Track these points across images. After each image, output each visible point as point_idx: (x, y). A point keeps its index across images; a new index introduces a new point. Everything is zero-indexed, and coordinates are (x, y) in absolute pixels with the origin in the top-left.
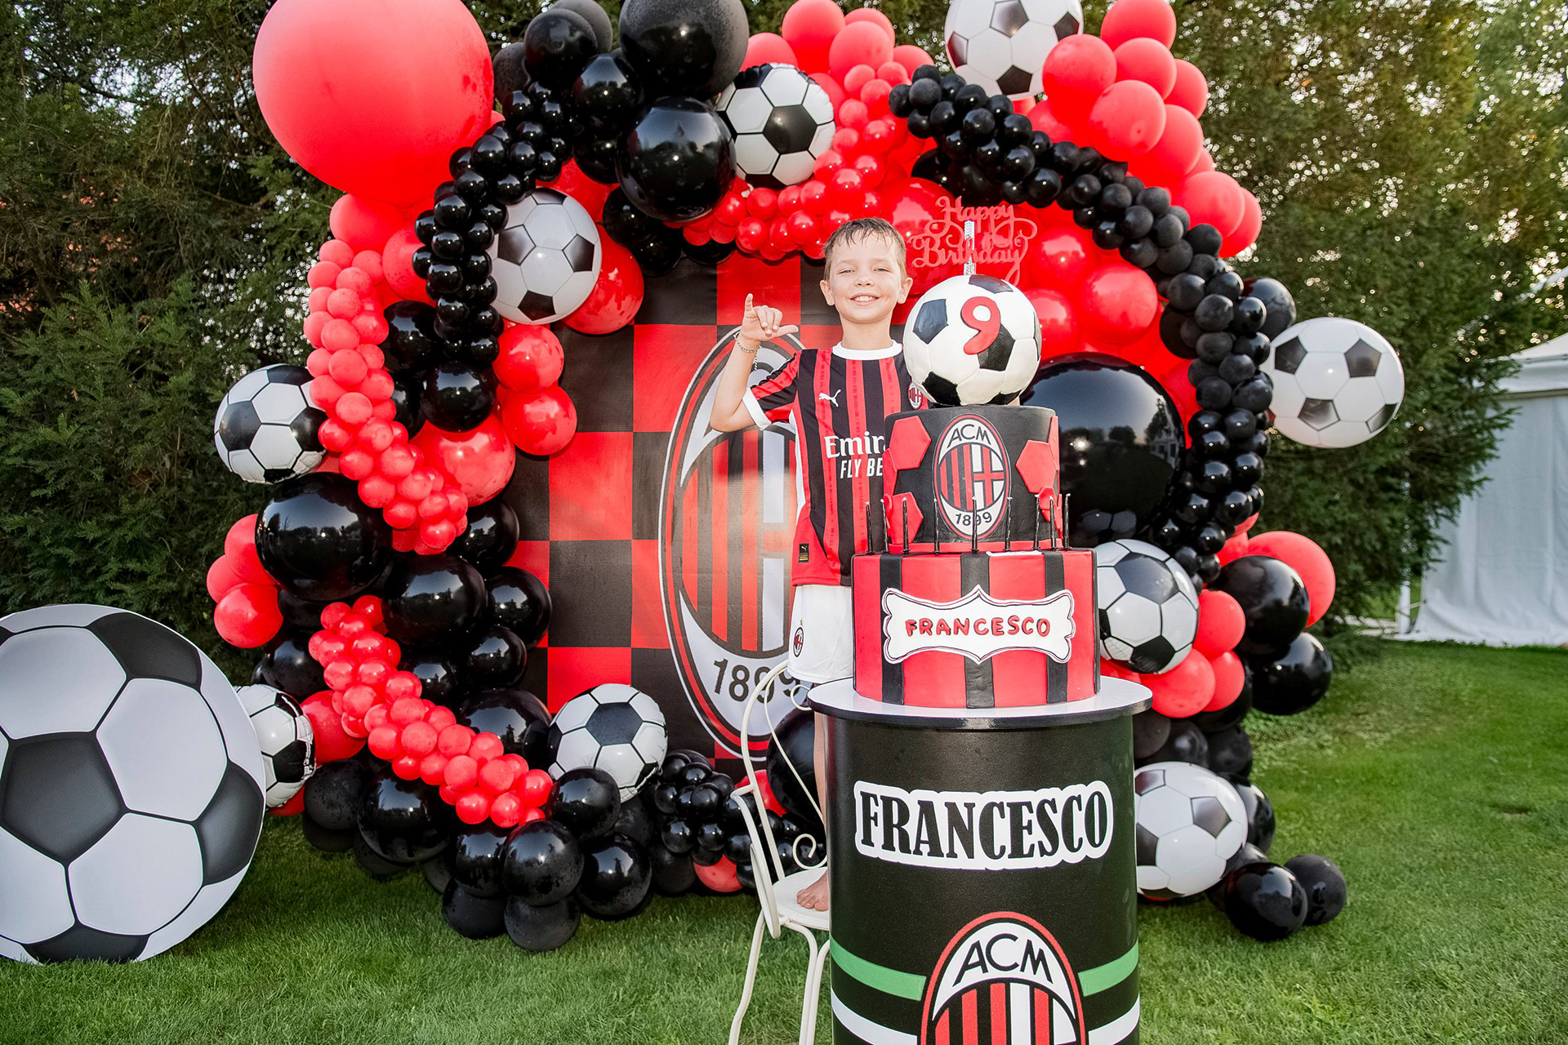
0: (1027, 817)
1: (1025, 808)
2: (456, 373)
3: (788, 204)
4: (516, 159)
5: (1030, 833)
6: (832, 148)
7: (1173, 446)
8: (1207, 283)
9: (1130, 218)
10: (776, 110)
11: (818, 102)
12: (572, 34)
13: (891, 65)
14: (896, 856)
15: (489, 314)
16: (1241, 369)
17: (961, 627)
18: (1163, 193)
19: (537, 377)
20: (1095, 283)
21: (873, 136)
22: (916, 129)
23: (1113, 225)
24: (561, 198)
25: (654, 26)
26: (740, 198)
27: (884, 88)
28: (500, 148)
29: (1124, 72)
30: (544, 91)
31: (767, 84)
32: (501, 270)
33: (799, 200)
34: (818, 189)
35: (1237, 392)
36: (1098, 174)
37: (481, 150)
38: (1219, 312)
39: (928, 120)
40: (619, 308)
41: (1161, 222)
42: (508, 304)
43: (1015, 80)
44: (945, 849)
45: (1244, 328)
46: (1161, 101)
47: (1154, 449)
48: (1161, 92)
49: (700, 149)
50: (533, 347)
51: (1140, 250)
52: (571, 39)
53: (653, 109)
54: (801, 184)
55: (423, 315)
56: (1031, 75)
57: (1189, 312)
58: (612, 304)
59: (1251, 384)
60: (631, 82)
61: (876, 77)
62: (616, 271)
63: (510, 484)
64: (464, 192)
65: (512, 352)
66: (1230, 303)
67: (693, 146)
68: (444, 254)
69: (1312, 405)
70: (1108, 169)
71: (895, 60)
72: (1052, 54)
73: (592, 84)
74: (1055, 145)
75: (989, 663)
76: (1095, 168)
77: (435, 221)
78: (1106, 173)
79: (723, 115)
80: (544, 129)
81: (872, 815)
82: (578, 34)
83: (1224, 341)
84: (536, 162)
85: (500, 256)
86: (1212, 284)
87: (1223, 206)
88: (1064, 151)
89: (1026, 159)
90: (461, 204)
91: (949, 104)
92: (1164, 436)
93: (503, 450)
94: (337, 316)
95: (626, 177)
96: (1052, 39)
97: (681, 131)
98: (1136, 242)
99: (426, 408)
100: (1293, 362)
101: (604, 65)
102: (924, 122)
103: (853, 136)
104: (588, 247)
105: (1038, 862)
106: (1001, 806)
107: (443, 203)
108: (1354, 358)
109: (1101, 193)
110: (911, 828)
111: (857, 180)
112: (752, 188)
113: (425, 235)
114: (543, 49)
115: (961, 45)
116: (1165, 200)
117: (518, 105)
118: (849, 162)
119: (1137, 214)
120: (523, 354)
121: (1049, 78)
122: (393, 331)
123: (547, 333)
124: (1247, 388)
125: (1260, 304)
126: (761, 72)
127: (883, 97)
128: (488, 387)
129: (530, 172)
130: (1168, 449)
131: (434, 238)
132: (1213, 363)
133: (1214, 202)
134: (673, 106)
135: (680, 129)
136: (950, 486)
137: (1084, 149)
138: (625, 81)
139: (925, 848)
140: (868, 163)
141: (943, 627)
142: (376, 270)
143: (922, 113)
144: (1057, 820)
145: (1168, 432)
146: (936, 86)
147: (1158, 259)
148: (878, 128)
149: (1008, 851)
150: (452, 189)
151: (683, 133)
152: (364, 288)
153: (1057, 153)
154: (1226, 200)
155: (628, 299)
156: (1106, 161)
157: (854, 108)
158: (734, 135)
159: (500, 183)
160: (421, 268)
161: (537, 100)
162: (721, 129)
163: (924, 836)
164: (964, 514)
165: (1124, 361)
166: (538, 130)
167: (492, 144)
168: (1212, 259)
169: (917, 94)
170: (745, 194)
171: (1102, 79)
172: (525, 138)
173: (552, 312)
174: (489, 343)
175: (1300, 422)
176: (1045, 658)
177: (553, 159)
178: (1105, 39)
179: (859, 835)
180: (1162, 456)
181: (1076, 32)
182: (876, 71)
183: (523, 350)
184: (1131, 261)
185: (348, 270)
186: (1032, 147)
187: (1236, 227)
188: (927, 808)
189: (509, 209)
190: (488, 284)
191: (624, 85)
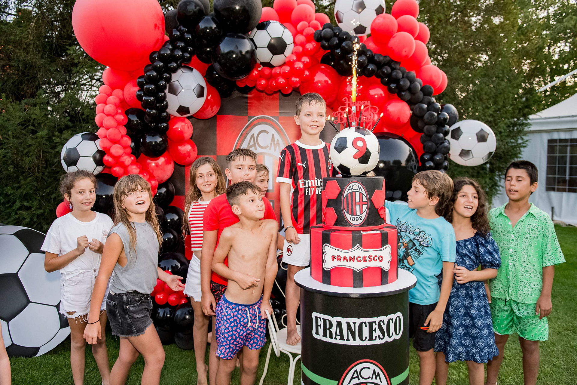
0: (374, 326)
1: (374, 324)
2: (153, 136)
3: (276, 73)
4: (175, 56)
5: (375, 332)
6: (292, 53)
7: (415, 166)
8: (428, 107)
9: (401, 83)
10: (272, 38)
11: (288, 36)
12: (195, 8)
13: (314, 22)
14: (328, 340)
15: (165, 114)
16: (439, 139)
17: (352, 259)
18: (413, 73)
19: (184, 137)
20: (388, 106)
21: (308, 49)
22: (324, 47)
23: (395, 85)
24: (191, 70)
25: (227, 7)
26: (257, 70)
27: (312, 31)
28: (169, 52)
29: (401, 28)
30: (185, 29)
31: (269, 28)
32: (170, 97)
33: (280, 72)
34: (287, 69)
35: (438, 147)
36: (390, 66)
37: (162, 53)
38: (432, 118)
39: (328, 44)
40: (212, 110)
41: (412, 85)
42: (172, 110)
43: (360, 29)
44: (345, 338)
45: (441, 123)
46: (413, 38)
47: (408, 167)
48: (413, 36)
49: (244, 53)
50: (182, 126)
51: (405, 95)
52: (195, 10)
53: (226, 38)
54: (281, 66)
55: (140, 114)
56: (366, 28)
57: (422, 117)
58: (209, 109)
59: (443, 144)
60: (218, 26)
61: (309, 26)
62: (211, 96)
63: (172, 175)
64: (156, 69)
65: (174, 128)
66: (436, 114)
67: (241, 52)
68: (148, 93)
69: (464, 152)
70: (394, 64)
71: (316, 20)
72: (374, 21)
73: (203, 27)
74: (375, 54)
75: (362, 272)
76: (389, 63)
77: (145, 80)
78: (393, 66)
79: (252, 40)
80: (185, 44)
81: (319, 324)
82: (198, 8)
83: (433, 128)
84: (182, 57)
85: (169, 92)
86: (430, 107)
87: (434, 78)
88: (378, 58)
89: (365, 60)
90: (155, 74)
91: (336, 39)
92: (412, 163)
93: (170, 164)
94: (108, 115)
95: (215, 62)
96: (374, 15)
97: (237, 47)
98: (403, 92)
99: (142, 149)
100: (458, 136)
101: (207, 20)
102: (327, 44)
103: (301, 49)
104: (202, 88)
105: (378, 342)
106: (365, 323)
107: (148, 73)
108: (479, 135)
109: (391, 73)
110: (333, 330)
111: (302, 66)
112: (262, 67)
113: (141, 85)
114: (185, 13)
115: (341, 15)
116: (414, 76)
117: (175, 35)
118: (299, 59)
119: (404, 82)
120: (178, 128)
121: (372, 29)
122: (129, 120)
123: (187, 120)
124: (441, 146)
125: (447, 115)
126: (266, 24)
127: (312, 34)
128: (165, 141)
129: (180, 61)
130: (413, 167)
131: (145, 87)
132: (429, 136)
133: (431, 77)
134: (233, 37)
135: (236, 46)
136: (348, 207)
137: (385, 57)
138: (215, 26)
139: (338, 337)
140: (306, 59)
141: (345, 259)
142: (121, 97)
143: (326, 41)
144: (384, 327)
145: (413, 161)
146: (332, 32)
147: (411, 98)
148: (310, 46)
149: (368, 338)
150: (150, 68)
151: (237, 48)
152: (117, 104)
153: (376, 58)
154: (435, 76)
155: (215, 107)
156: (393, 61)
157: (301, 38)
158: (256, 47)
159: (169, 65)
160: (139, 97)
161: (182, 33)
162: (252, 46)
163: (338, 333)
164: (352, 217)
165: (398, 136)
166: (183, 45)
167: (166, 50)
168: (430, 97)
169: (324, 34)
170: (259, 69)
171: (392, 31)
172: (178, 48)
173: (189, 113)
174: (165, 125)
175: (459, 158)
176: (381, 270)
177: (188, 55)
178: (393, 15)
179: (314, 331)
180: (411, 170)
181: (383, 13)
182: (309, 23)
183: (178, 127)
184: (402, 99)
185: (111, 97)
186: (366, 55)
187: (438, 86)
188: (339, 324)
189: (173, 75)
190: (165, 103)
191: (215, 28)
